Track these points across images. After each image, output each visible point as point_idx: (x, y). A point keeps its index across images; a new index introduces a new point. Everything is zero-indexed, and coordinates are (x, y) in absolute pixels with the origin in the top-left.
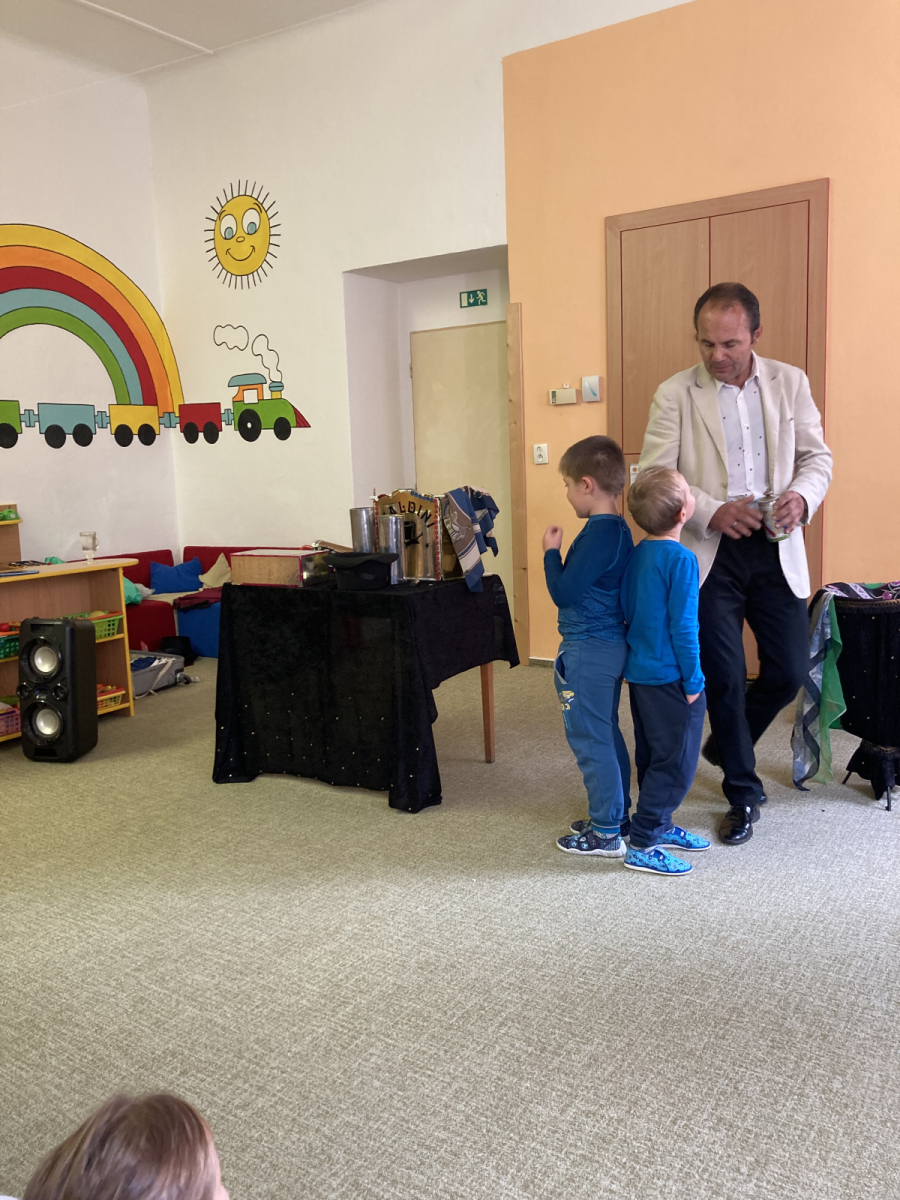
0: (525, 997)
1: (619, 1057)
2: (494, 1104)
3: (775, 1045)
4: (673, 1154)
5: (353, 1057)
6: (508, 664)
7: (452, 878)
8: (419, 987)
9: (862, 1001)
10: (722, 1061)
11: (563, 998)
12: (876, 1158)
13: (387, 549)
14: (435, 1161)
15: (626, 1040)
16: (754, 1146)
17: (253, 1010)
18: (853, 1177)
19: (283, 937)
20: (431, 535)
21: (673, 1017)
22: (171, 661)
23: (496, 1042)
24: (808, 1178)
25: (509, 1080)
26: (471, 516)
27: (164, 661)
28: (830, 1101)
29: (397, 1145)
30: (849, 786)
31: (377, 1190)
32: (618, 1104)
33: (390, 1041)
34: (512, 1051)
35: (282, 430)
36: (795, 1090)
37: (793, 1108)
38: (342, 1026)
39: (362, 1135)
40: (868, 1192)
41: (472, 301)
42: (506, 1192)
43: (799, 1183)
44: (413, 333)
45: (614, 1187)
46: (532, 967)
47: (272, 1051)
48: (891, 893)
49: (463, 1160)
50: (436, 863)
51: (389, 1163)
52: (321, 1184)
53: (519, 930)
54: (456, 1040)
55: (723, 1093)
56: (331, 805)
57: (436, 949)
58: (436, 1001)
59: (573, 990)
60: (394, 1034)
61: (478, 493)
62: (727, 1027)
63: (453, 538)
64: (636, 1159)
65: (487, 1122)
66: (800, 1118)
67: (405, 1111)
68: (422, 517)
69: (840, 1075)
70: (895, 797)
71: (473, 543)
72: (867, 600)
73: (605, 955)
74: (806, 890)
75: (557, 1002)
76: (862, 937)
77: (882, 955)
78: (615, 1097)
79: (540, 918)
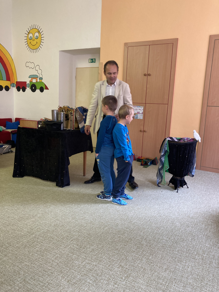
0: (79, 234)
1: (99, 250)
2: (65, 260)
3: (138, 248)
4: (107, 274)
5: (32, 248)
6: (90, 152)
7: (68, 204)
8: (53, 230)
9: (161, 238)
10: (124, 251)
11: (89, 235)
12: (156, 276)
13: (60, 121)
14: (47, 275)
15: (102, 246)
16: (127, 272)
17: (8, 235)
18: (149, 281)
19: (21, 216)
20: (72, 118)
21: (115, 240)
22: (8, 146)
23: (69, 245)
24: (139, 281)
25: (70, 254)
26: (83, 114)
27: (6, 146)
28: (148, 261)
29: (37, 270)
30: (169, 186)
31: (30, 282)
32: (96, 261)
33: (42, 244)
34: (73, 247)
35: (42, 90)
36: (140, 259)
37: (139, 263)
38: (31, 240)
39: (29, 268)
40: (152, 285)
41: (92, 61)
42: (63, 283)
43: (136, 282)
44: (76, 68)
45: (90, 282)
46: (83, 226)
47: (11, 245)
48: (174, 212)
49: (54, 275)
50: (65, 200)
51: (34, 275)
52: (16, 280)
54: (59, 244)
55: (123, 259)
56: (42, 185)
57: (60, 221)
58: (57, 234)
59: (92, 233)
61: (85, 108)
62: (128, 243)
63: (78, 119)
64: (97, 275)
65: (62, 265)
66: (140, 265)
67: (42, 262)
68: (70, 113)
69: (152, 255)
70: (180, 189)
71: (83, 121)
72: (177, 141)
73: (101, 224)
74: (154, 210)
75: (87, 235)
76: (164, 222)
77: (168, 227)
78: (96, 259)
79: (88, 214)
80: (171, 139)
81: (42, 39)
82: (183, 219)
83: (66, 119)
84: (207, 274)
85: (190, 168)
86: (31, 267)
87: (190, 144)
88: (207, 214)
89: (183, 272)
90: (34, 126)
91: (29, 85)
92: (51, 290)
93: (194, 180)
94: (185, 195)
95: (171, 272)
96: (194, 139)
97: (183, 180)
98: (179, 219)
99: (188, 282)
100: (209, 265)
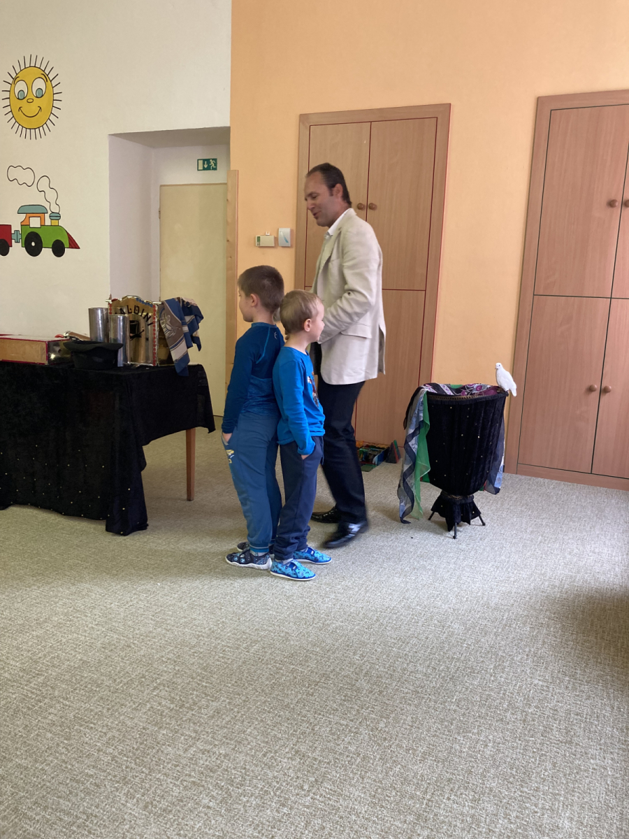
0: (177, 668)
1: (236, 710)
2: (136, 747)
3: (347, 699)
4: (259, 778)
5: (35, 716)
6: (206, 430)
7: (143, 582)
8: (100, 661)
9: (411, 668)
10: (308, 711)
11: (205, 669)
12: (398, 775)
13: (116, 340)
14: (81, 791)
15: (244, 698)
16: (316, 770)
18: (379, 790)
20: (152, 332)
21: (280, 681)
23: (148, 702)
24: (349, 792)
25: (151, 728)
26: (181, 320)
28: (375, 736)
29: (54, 781)
30: (432, 522)
31: (31, 814)
32: (228, 743)
33: (67, 703)
34: (159, 708)
35: (58, 250)
36: (353, 729)
37: (349, 743)
38: (32, 693)
39: (28, 774)
40: (388, 801)
41: (206, 166)
42: (130, 811)
43: (342, 795)
44: (161, 186)
45: (211, 804)
46: (187, 646)
48: (445, 594)
49: (102, 790)
50: (133, 571)
51: (45, 794)
53: (183, 620)
54: (118, 700)
55: (303, 733)
56: (63, 529)
57: (119, 634)
58: (110, 672)
59: (213, 663)
60: (72, 698)
61: (188, 303)
62: (316, 688)
63: (167, 335)
64: (231, 782)
65: (127, 761)
66: (353, 749)
67: (66, 755)
68: (144, 318)
69: (385, 718)
70: (461, 530)
71: (182, 340)
72: (450, 396)
73: (242, 637)
74: (390, 591)
75: (200, 671)
76: (420, 624)
77: (430, 636)
78: (227, 739)
79: (201, 611)
80: (434, 388)
81: (56, 97)
82: (470, 612)
83: (131, 335)
84: (538, 762)
85: (489, 470)
86: (34, 770)
87: (486, 401)
88: (536, 595)
89: (473, 760)
90: (37, 356)
91: (19, 237)
92: (94, 834)
93: (499, 502)
94: (475, 546)
95: (438, 762)
96: (498, 387)
97: (470, 503)
98: (460, 612)
99: (486, 787)
100: (542, 736)
